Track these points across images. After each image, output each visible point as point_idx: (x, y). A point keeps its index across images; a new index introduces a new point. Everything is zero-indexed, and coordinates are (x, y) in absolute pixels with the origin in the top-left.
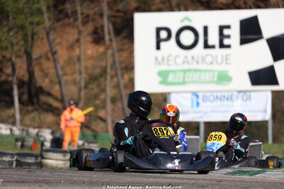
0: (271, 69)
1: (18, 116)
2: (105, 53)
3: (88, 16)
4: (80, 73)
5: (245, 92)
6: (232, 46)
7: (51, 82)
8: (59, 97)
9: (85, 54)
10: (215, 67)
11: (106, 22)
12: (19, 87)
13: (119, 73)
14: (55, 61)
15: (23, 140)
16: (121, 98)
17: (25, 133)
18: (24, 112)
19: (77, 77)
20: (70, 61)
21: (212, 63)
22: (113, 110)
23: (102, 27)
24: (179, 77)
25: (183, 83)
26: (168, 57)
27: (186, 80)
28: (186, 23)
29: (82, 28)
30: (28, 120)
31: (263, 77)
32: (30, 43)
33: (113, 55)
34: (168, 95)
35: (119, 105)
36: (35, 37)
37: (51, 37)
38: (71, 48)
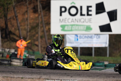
2: (38, 17)
3: (31, 1)
4: (27, 25)
5: (97, 35)
6: (93, 15)
7: (15, 29)
8: (19, 36)
9: (30, 17)
11: (39, 4)
12: (1, 31)
13: (44, 26)
14: (17, 20)
15: (3, 54)
16: (45, 36)
17: (3, 51)
18: (3, 41)
19: (26, 27)
20: (23, 20)
21: (83, 22)
22: (41, 42)
23: (37, 6)
25: (71, 30)
27: (73, 29)
28: (73, 5)
29: (28, 6)
30: (5, 45)
32: (6, 12)
33: (41, 18)
34: (65, 36)
35: (44, 39)
36: (9, 10)
37: (15, 10)
38: (24, 14)
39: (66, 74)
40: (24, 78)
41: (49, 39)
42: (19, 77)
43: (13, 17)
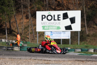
0: (70, 26)
1: (7, 37)
2: (29, 21)
3: (25, 12)
4: (23, 26)
5: (64, 31)
6: (61, 20)
7: (15, 28)
8: (17, 32)
9: (24, 21)
10: (56, 25)
11: (29, 13)
12: (7, 30)
13: (32, 26)
14: (16, 23)
15: (8, 43)
16: (33, 32)
17: (8, 42)
18: (8, 36)
19: (22, 27)
20: (20, 23)
21: (56, 24)
22: (31, 36)
23: (28, 15)
24: (47, 28)
25: (48, 29)
26: (45, 22)
28: (49, 14)
29: (23, 15)
30: (9, 38)
31: (68, 28)
32: (10, 19)
33: (31, 22)
35: (32, 34)
36: (11, 17)
37: (15, 17)
38: (20, 20)
39: (46, 56)
40: (22, 59)
41: (35, 34)
42: (18, 59)
43: (14, 21)
